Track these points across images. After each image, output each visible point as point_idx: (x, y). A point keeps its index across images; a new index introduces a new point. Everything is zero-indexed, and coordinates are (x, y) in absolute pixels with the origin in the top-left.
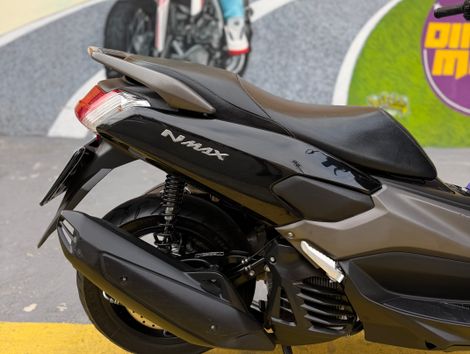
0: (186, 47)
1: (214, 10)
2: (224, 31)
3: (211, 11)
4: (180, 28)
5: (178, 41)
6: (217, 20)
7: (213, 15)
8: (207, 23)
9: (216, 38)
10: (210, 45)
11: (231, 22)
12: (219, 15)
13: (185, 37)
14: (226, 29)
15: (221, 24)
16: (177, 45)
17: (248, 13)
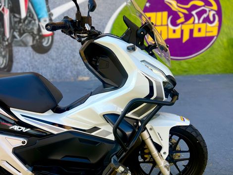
0: (21, 35)
1: (33, 15)
2: (39, 25)
3: (31, 16)
4: (16, 25)
5: (16, 32)
6: (35, 20)
8: (30, 22)
9: (36, 29)
10: (33, 33)
11: (42, 20)
12: (36, 17)
13: (20, 30)
14: (40, 24)
15: (37, 22)
16: (16, 34)
17: (50, 15)
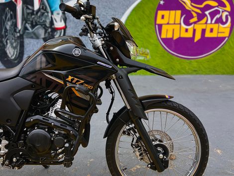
0: (33, 27)
3: (44, 8)
4: (29, 17)
6: (48, 12)
7: (46, 10)
8: (43, 14)
10: (45, 25)
11: (55, 13)
12: (49, 10)
13: (32, 22)
14: (53, 16)
15: (50, 14)
16: (28, 26)
